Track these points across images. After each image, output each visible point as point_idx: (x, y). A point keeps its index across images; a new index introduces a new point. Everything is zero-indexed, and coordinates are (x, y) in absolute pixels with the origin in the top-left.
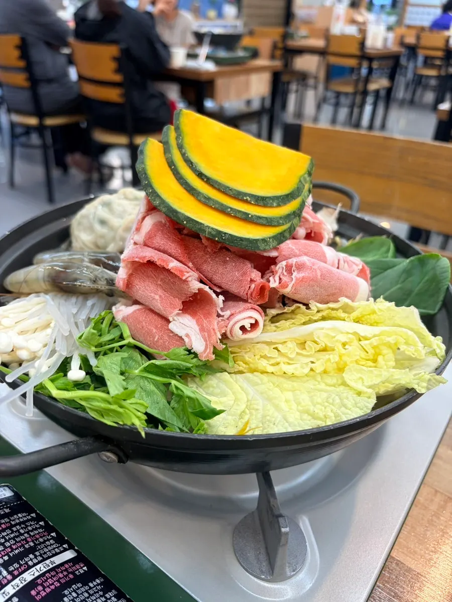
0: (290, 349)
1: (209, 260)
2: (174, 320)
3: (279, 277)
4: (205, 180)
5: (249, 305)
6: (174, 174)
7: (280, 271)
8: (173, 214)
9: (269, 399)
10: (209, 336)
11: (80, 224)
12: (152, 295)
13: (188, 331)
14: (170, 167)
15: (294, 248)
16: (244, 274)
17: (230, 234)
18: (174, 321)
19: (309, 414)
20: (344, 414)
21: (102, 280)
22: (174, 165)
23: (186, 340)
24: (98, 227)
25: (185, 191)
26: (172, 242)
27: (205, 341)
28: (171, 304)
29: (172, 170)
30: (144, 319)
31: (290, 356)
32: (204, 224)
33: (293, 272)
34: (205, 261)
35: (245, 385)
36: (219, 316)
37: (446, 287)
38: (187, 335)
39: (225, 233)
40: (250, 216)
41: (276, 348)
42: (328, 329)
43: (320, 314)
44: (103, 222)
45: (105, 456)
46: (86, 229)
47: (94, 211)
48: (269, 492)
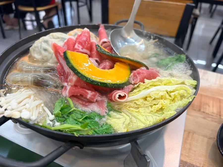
42: (155, 91)
43: (149, 84)
44: (45, 50)
45: (75, 148)
46: (37, 53)
47: (40, 44)
48: (137, 147)
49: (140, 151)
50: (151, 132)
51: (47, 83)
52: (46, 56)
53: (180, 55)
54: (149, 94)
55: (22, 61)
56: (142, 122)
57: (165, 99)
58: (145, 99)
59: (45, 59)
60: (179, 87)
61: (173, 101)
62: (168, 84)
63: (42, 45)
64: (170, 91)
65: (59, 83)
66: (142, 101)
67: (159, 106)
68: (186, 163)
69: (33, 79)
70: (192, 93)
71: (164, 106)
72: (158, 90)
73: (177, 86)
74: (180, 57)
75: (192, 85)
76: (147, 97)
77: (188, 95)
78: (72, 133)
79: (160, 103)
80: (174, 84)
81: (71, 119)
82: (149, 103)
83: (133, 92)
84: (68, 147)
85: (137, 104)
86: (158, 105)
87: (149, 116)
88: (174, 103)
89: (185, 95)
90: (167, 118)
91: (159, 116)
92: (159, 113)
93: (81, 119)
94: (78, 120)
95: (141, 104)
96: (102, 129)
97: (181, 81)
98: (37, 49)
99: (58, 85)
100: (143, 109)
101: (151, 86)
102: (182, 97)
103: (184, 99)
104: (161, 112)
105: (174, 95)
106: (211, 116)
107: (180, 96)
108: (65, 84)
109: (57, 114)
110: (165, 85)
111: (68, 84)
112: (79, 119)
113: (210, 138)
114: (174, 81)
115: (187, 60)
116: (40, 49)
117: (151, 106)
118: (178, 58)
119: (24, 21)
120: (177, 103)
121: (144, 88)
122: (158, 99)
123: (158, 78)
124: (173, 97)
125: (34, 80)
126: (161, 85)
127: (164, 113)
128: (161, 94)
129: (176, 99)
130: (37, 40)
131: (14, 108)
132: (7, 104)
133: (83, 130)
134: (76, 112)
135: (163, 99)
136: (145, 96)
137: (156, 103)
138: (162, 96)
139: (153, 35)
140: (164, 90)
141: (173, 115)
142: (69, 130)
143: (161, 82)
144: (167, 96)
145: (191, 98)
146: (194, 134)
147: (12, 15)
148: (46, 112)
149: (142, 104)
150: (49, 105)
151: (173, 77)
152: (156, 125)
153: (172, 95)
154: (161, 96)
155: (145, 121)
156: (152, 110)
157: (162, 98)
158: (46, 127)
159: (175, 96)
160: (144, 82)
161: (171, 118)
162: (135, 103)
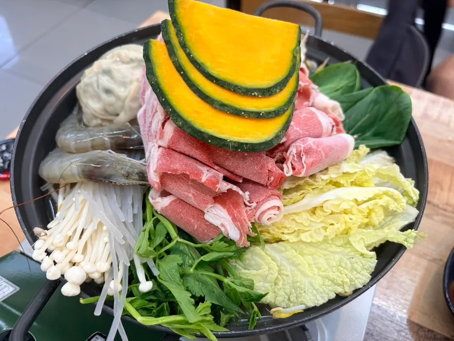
0: (305, 218)
1: (230, 157)
2: (208, 211)
3: (291, 163)
4: (215, 81)
5: (270, 192)
6: (184, 80)
7: (291, 157)
8: (197, 135)
9: (295, 265)
10: (242, 225)
11: (85, 92)
12: (185, 193)
13: (223, 221)
14: (179, 72)
15: (298, 129)
16: (262, 167)
17: (250, 144)
18: (208, 213)
19: (329, 280)
20: (357, 278)
21: (134, 174)
22: (184, 71)
23: (223, 229)
24: (104, 96)
25: (199, 100)
26: (196, 149)
27: (240, 230)
28: (204, 200)
29: (181, 75)
30: (181, 210)
31: (305, 225)
32: (227, 140)
33: (302, 156)
34: (227, 158)
35: (273, 254)
36: (246, 206)
37: (409, 120)
38: (223, 225)
39: (246, 144)
40: (261, 114)
41: (294, 220)
42: (333, 200)
44: (108, 91)
46: (92, 97)
47: (95, 78)
52: (111, 105)
54: (322, 204)
58: (313, 211)
59: (110, 109)
61: (367, 218)
63: (100, 81)
66: (306, 215)
67: (340, 227)
72: (338, 198)
76: (315, 208)
79: (342, 220)
82: (320, 220)
85: (297, 223)
95: (304, 222)
98: (90, 89)
116: (97, 89)
117: (325, 228)
122: (339, 213)
126: (346, 185)
128: (345, 206)
135: (349, 214)
138: (345, 210)
140: (352, 198)
154: (343, 209)
156: (327, 233)
162: (293, 219)
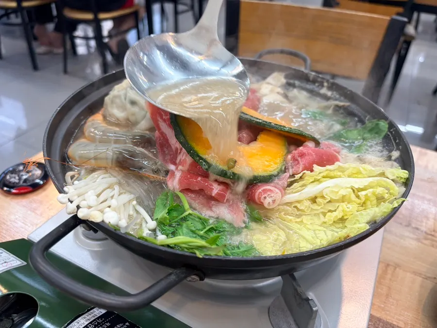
0: (306, 206)
24: (129, 107)
42: (332, 187)
43: (322, 175)
44: (133, 103)
45: (192, 278)
46: (118, 107)
47: (124, 92)
48: (294, 283)
49: (299, 291)
50: (322, 259)
51: (140, 164)
52: (133, 114)
53: (379, 121)
54: (322, 192)
55: (93, 122)
56: (307, 241)
57: (349, 203)
58: (314, 200)
59: (132, 119)
60: (376, 182)
61: (362, 206)
62: (354, 175)
63: (128, 95)
64: (359, 188)
65: (161, 165)
66: (308, 203)
67: (338, 214)
68: (380, 320)
69: (115, 156)
70: (399, 193)
71: (346, 215)
72: (336, 186)
73: (371, 179)
74: (377, 124)
75: (399, 178)
76: (316, 197)
77: (391, 197)
78: (191, 251)
79: (340, 208)
80: (366, 176)
81: (185, 230)
82: (320, 207)
83: (292, 187)
84: (183, 276)
85: (298, 209)
86: (337, 212)
87: (320, 230)
88: (364, 209)
89: (386, 197)
90: (352, 235)
91: (337, 232)
92: (338, 226)
93: (202, 230)
94: (197, 232)
95: (305, 210)
96: (239, 250)
97: (379, 170)
98: (118, 101)
99: (160, 167)
100: (309, 217)
101: (324, 177)
102: (380, 199)
103: (382, 203)
104: (341, 225)
105: (365, 195)
106: (430, 237)
107: (377, 198)
108: (172, 167)
109: (161, 218)
110: (349, 176)
111: (177, 169)
112: (199, 230)
113: (427, 278)
114: (366, 170)
115: (392, 130)
116: (123, 101)
117: (324, 214)
118: (373, 126)
119: (73, 38)
120: (371, 210)
121: (311, 181)
122: (337, 201)
123: (337, 164)
124: (363, 199)
125: (118, 158)
126: (343, 176)
127: (346, 226)
128: (343, 192)
129: (368, 203)
130: (118, 84)
131: (91, 206)
132: (78, 197)
133: (210, 248)
134: (193, 217)
135: (346, 203)
136: (312, 195)
137: (333, 209)
138: (344, 196)
139: (328, 81)
140: (349, 186)
141: (363, 231)
142: (186, 246)
143: (343, 172)
144: (353, 197)
145: (397, 202)
146: (397, 269)
147: (51, 26)
148: (141, 214)
149: (307, 210)
150: (146, 203)
151: (365, 163)
152: (334, 246)
153: (362, 195)
154: (341, 196)
155: (312, 239)
156: (326, 220)
157: (343, 199)
158: (146, 240)
159: (367, 198)
160: (312, 171)
161: (361, 236)
162: (296, 206)
